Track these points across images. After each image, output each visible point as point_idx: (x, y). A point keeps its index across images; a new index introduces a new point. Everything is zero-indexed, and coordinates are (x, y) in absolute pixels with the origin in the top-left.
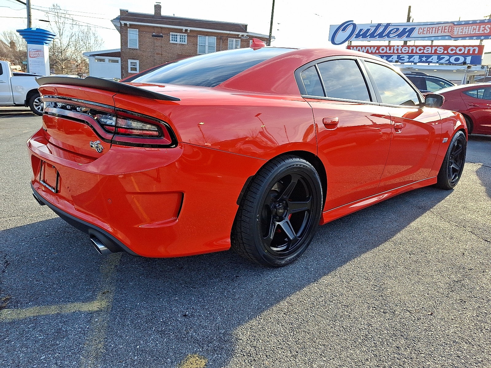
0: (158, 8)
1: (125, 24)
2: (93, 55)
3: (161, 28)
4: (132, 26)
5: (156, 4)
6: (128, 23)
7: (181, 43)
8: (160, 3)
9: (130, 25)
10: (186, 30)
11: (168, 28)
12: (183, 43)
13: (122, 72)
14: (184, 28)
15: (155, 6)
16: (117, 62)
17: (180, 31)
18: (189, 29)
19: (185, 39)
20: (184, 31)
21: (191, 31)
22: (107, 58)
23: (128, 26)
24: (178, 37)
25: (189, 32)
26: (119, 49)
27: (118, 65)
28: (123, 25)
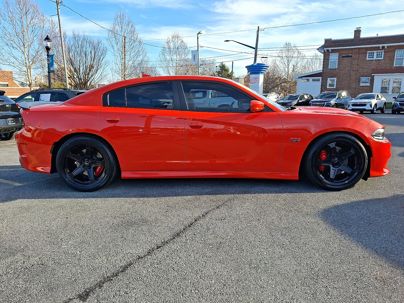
0: (358, 32)
1: (328, 50)
2: (301, 77)
3: (359, 48)
4: (333, 51)
5: (356, 29)
6: (330, 49)
7: (377, 59)
8: (360, 28)
9: (332, 50)
10: (383, 47)
11: (365, 48)
12: (380, 58)
13: (321, 88)
14: (381, 46)
15: (355, 31)
16: (318, 80)
17: (378, 48)
18: (386, 45)
19: (382, 55)
20: (381, 48)
21: (388, 47)
22: (311, 79)
23: (330, 51)
24: (375, 54)
25: (386, 48)
26: (321, 70)
27: (320, 83)
28: (326, 51)
